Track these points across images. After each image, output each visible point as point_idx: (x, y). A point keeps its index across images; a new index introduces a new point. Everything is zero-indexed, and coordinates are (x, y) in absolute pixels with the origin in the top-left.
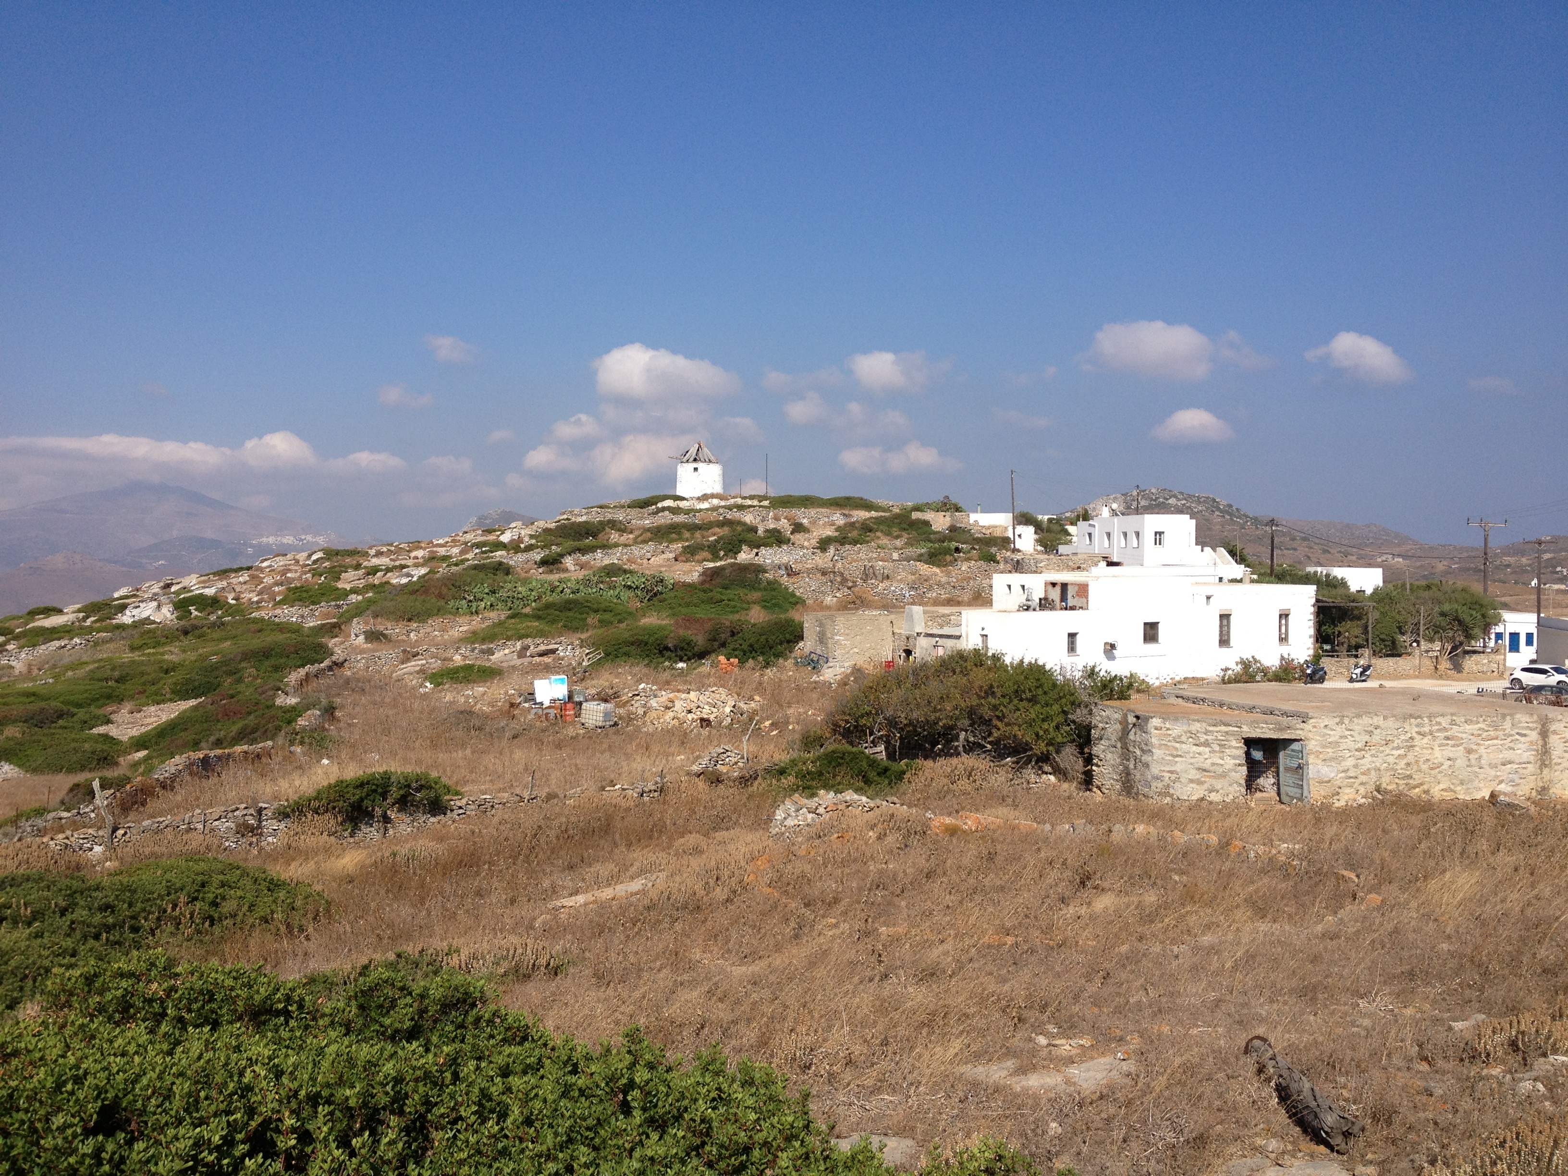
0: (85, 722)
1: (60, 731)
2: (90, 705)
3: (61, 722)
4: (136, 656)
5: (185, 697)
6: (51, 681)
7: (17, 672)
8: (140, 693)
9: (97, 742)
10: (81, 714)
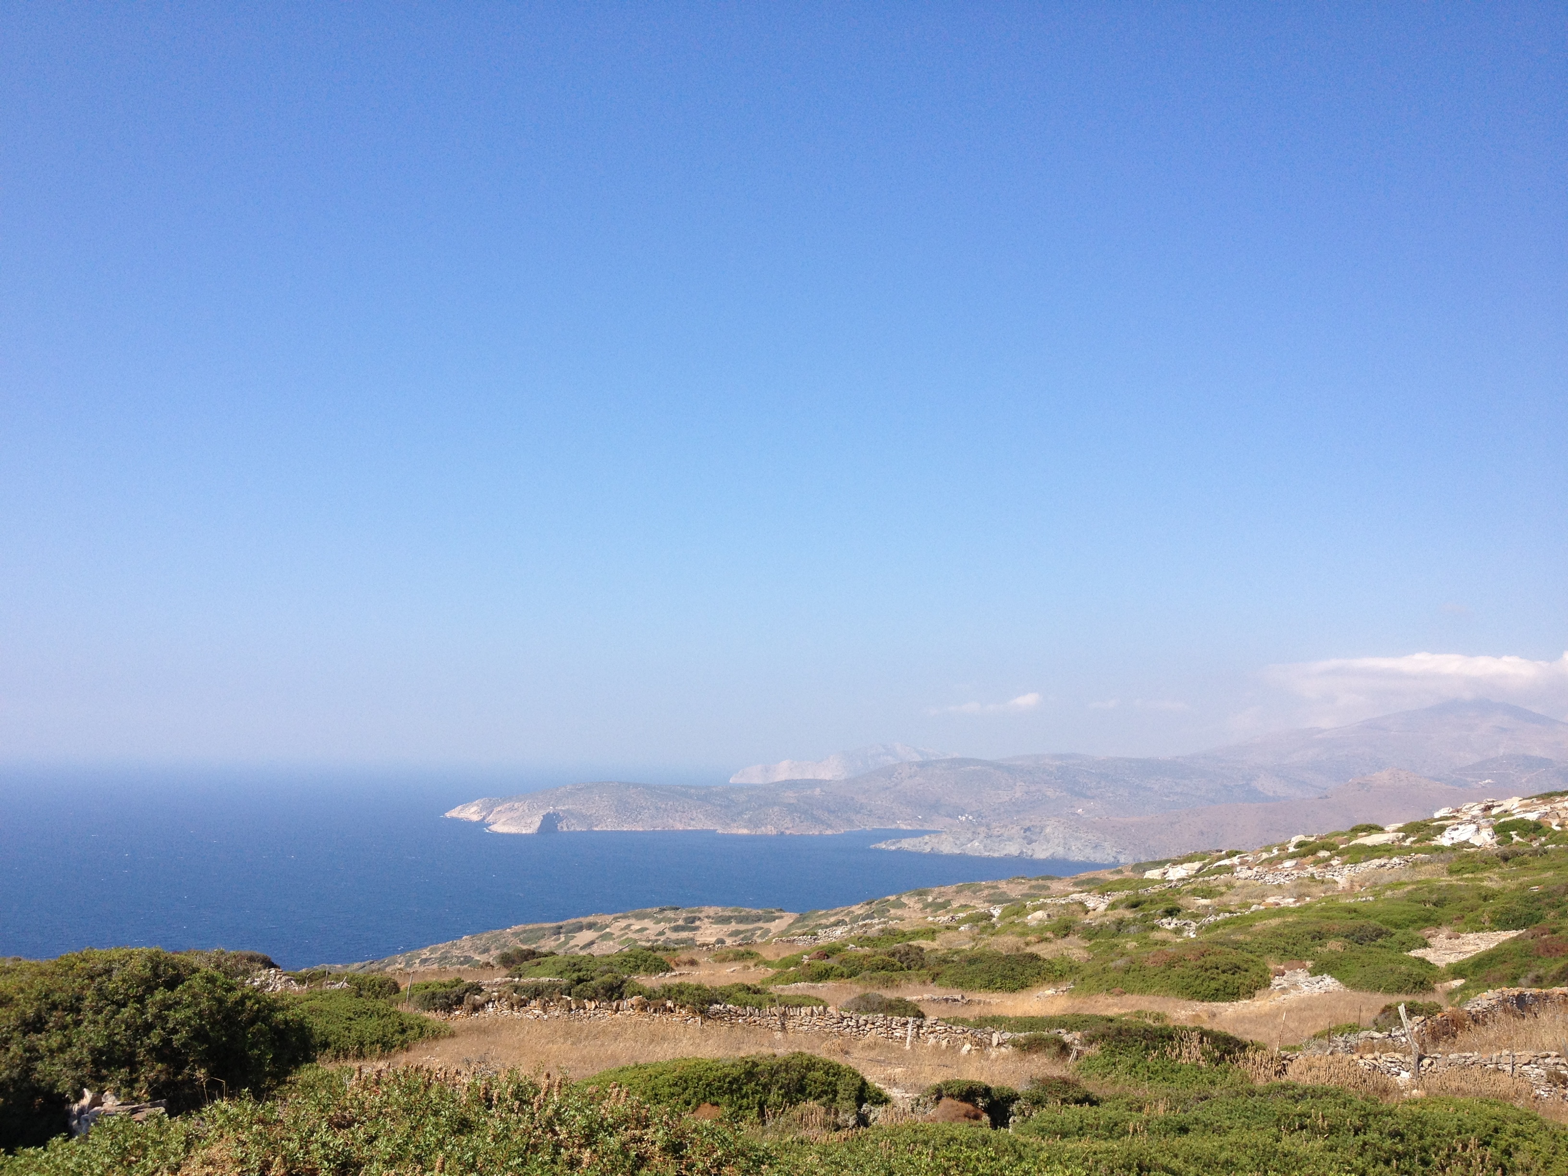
0: (1404, 943)
1: (1379, 950)
2: (1408, 926)
3: (1380, 941)
4: (1453, 880)
5: (1505, 927)
6: (1371, 899)
7: (1340, 887)
8: (1458, 918)
9: (1413, 965)
10: (1399, 934)
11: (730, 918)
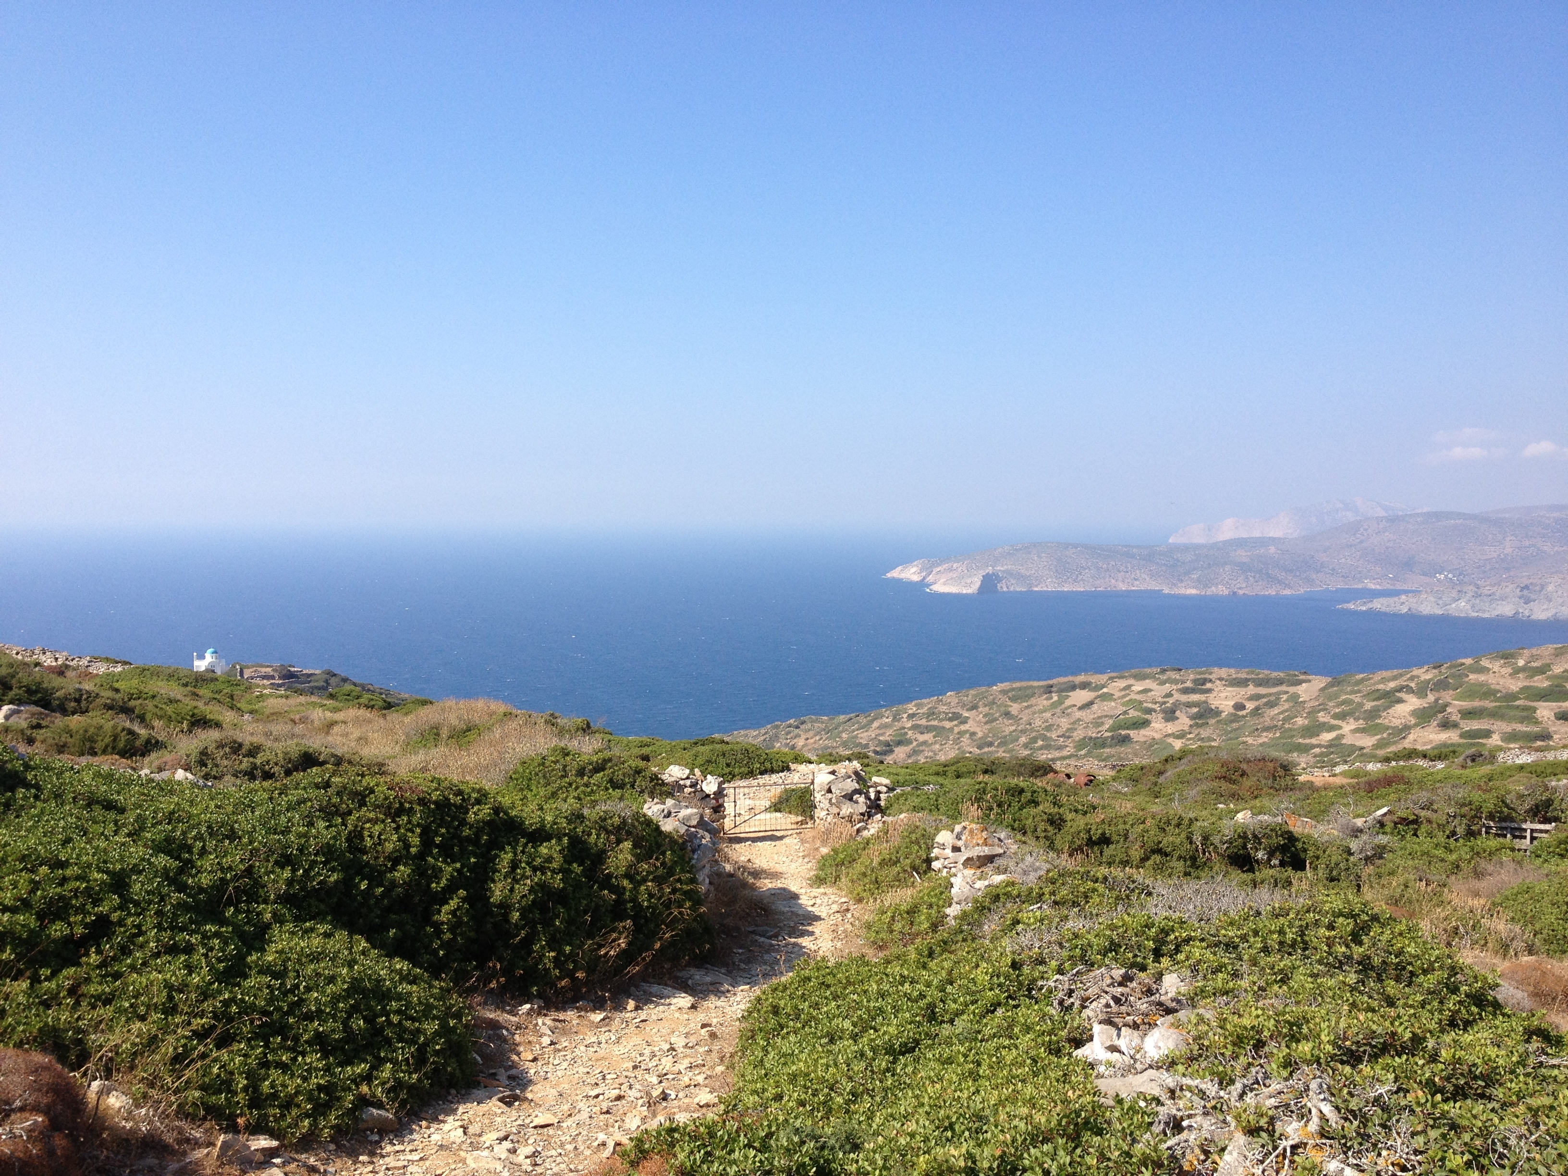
11: (1247, 680)
